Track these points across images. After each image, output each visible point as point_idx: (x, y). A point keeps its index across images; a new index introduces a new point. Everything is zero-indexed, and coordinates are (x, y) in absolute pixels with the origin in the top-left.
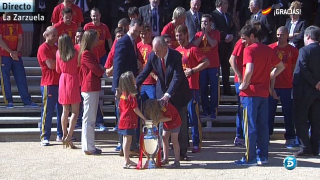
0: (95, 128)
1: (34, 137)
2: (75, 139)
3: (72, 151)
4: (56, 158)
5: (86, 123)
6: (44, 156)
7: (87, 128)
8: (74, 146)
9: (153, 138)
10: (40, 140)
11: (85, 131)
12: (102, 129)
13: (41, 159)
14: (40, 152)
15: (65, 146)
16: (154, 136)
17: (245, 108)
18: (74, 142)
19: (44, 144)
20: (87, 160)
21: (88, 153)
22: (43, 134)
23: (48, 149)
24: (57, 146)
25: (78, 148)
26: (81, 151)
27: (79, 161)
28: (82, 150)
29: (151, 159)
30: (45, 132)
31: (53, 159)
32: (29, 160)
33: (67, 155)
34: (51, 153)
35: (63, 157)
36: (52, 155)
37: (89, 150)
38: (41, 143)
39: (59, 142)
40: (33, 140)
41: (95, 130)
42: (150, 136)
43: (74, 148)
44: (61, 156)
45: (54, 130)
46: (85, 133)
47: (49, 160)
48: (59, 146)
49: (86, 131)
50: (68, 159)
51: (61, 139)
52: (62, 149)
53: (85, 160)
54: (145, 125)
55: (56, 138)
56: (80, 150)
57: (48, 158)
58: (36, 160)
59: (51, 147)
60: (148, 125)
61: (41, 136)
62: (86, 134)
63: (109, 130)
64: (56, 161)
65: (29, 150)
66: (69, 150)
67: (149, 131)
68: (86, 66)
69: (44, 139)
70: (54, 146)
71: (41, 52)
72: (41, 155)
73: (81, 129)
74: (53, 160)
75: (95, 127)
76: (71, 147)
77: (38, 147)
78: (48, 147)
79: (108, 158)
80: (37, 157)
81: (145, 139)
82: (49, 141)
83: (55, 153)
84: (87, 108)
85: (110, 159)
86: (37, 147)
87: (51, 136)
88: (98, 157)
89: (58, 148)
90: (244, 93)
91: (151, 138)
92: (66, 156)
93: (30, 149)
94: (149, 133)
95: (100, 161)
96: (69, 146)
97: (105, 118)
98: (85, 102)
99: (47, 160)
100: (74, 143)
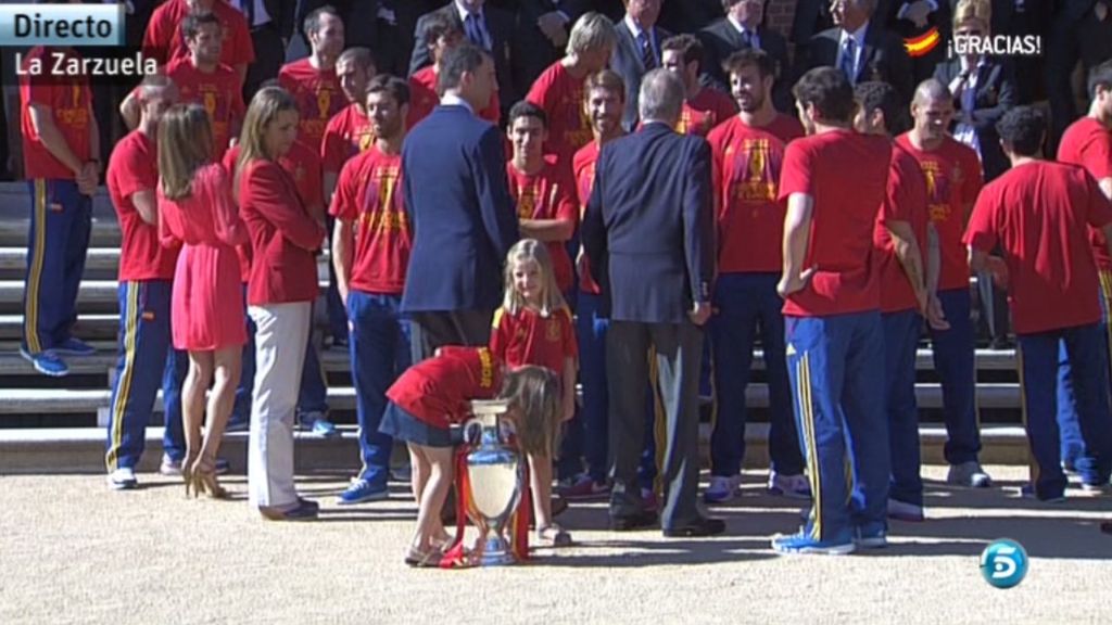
0: (297, 427)
1: (85, 460)
2: (227, 465)
3: (215, 507)
4: (162, 532)
5: (266, 413)
6: (119, 525)
7: (268, 428)
8: (223, 490)
9: (500, 460)
10: (103, 469)
11: (261, 437)
12: (320, 431)
13: (106, 533)
14: (105, 511)
15: (192, 488)
16: (504, 455)
17: (803, 354)
18: (222, 474)
19: (116, 483)
20: (268, 538)
21: (270, 513)
22: (114, 447)
23: (131, 501)
24: (163, 489)
25: (235, 496)
26: (247, 505)
27: (239, 542)
28: (250, 502)
29: (493, 534)
30: (122, 440)
31: (151, 534)
32: (66, 538)
33: (197, 521)
34: (144, 516)
35: (184, 528)
36: (146, 521)
37: (275, 503)
38: (109, 478)
39: (169, 474)
40: (81, 468)
41: (296, 434)
42: (489, 453)
43: (221, 495)
44: (178, 526)
45: (155, 433)
46: (261, 446)
47: (134, 538)
48: (169, 488)
49: (265, 438)
50: (201, 536)
51: (180, 465)
52: (180, 500)
53: (262, 538)
54: (473, 416)
55: (161, 462)
56: (243, 503)
57: (132, 529)
58: (91, 538)
59: (142, 493)
60: (482, 416)
61: (109, 453)
62: (264, 448)
63: (345, 435)
64: (158, 542)
65: (67, 505)
66: (205, 503)
67: (486, 436)
68: (261, 217)
69: (119, 467)
70: (150, 490)
71: (122, 166)
72: (109, 520)
73: (247, 429)
74: (148, 538)
75: (296, 423)
76: (213, 492)
77: (98, 491)
78: (133, 492)
79: (339, 530)
80: (96, 529)
81: (473, 463)
82: (133, 472)
83: (155, 513)
84: (267, 359)
85: (349, 532)
86: (95, 492)
87: (144, 456)
88: (305, 527)
89: (166, 495)
90: (795, 306)
91: (493, 462)
92: (194, 524)
93: (69, 501)
94: (487, 443)
95: (314, 539)
96: (203, 491)
97: (331, 391)
98: (260, 339)
99: (129, 536)
100: (221, 478)
